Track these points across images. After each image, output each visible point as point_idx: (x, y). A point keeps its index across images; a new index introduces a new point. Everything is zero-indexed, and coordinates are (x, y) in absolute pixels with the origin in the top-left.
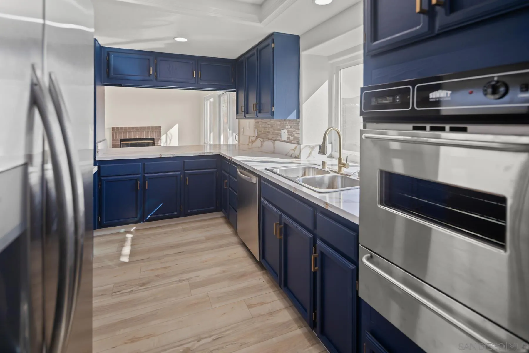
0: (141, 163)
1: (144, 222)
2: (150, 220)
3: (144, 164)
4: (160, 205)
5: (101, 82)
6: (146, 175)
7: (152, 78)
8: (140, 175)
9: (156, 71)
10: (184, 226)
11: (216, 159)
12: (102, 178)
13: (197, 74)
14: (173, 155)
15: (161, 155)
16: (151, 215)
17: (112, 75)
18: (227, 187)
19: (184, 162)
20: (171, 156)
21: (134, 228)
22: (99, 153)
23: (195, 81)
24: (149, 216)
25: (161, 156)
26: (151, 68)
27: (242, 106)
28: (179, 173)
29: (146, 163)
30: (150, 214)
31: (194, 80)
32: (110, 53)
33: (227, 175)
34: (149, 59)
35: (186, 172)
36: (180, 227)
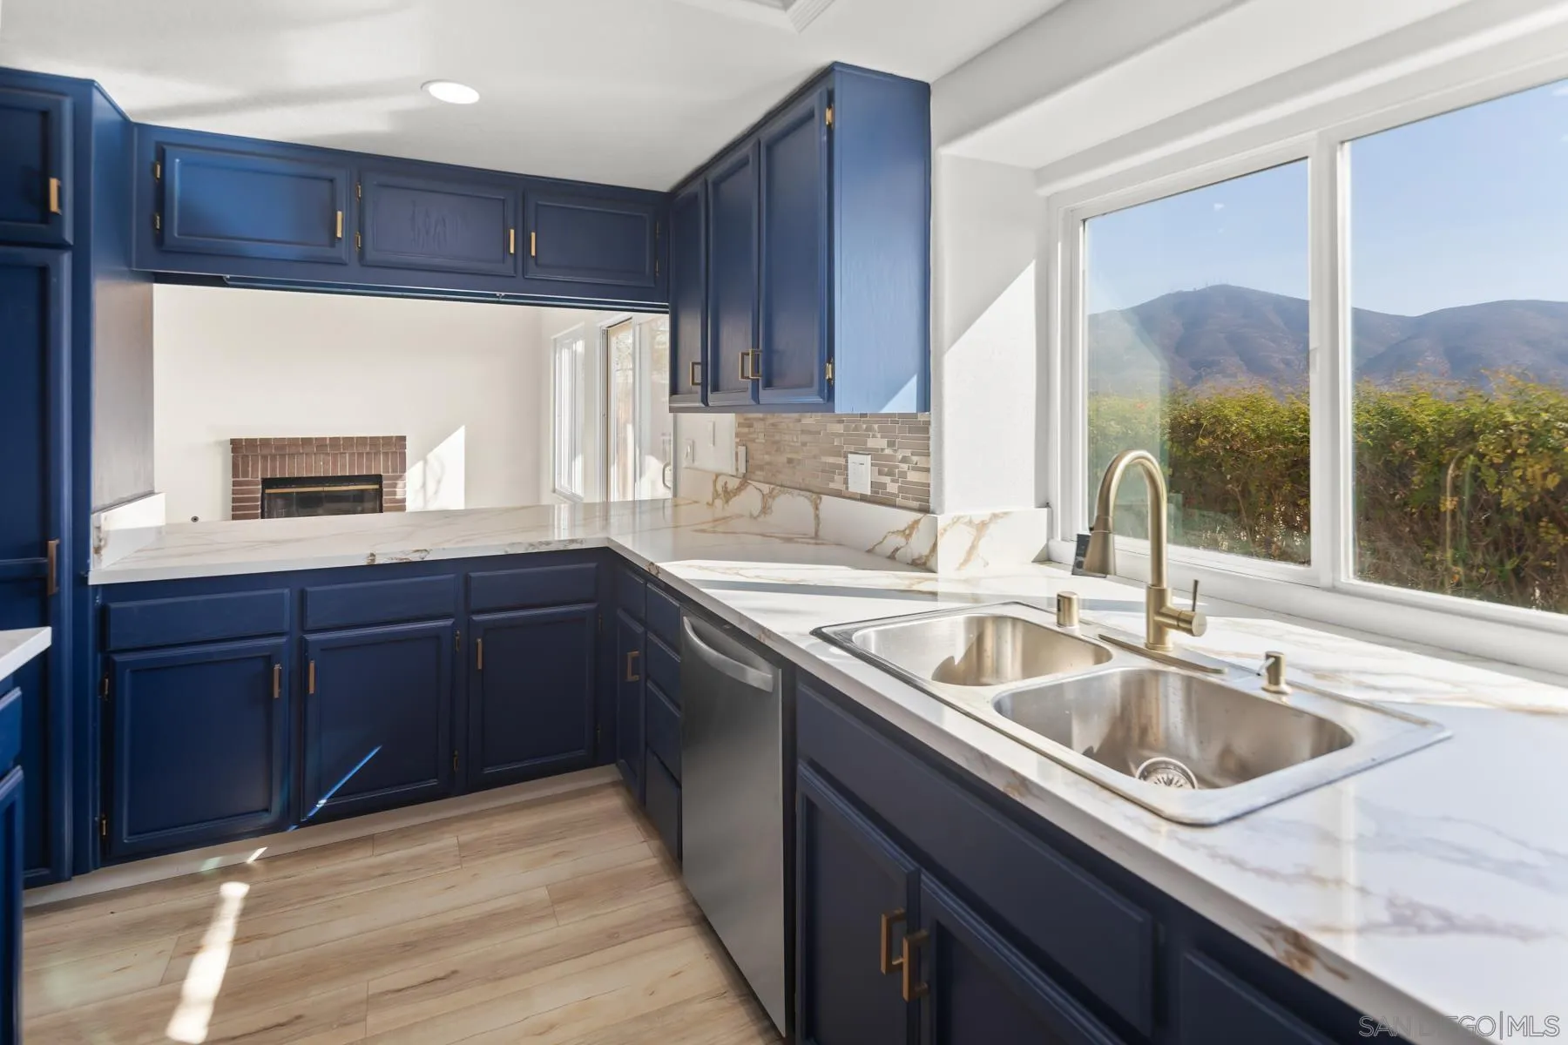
0: (286, 591)
1: (301, 825)
2: (327, 816)
3: (303, 595)
4: (372, 750)
5: (129, 265)
6: (311, 637)
7: (341, 252)
8: (283, 640)
9: (359, 224)
10: (469, 833)
11: (593, 565)
12: (118, 658)
13: (524, 242)
14: (423, 554)
15: (372, 555)
16: (328, 796)
17: (176, 235)
18: (636, 677)
19: (467, 579)
20: (416, 558)
21: (260, 851)
22: (103, 552)
23: (515, 272)
24: (322, 802)
25: (373, 560)
26: (339, 214)
27: (694, 364)
28: (449, 622)
29: (309, 589)
30: (327, 793)
31: (510, 261)
32: (169, 150)
33: (639, 629)
34: (331, 181)
35: (476, 618)
36: (449, 840)
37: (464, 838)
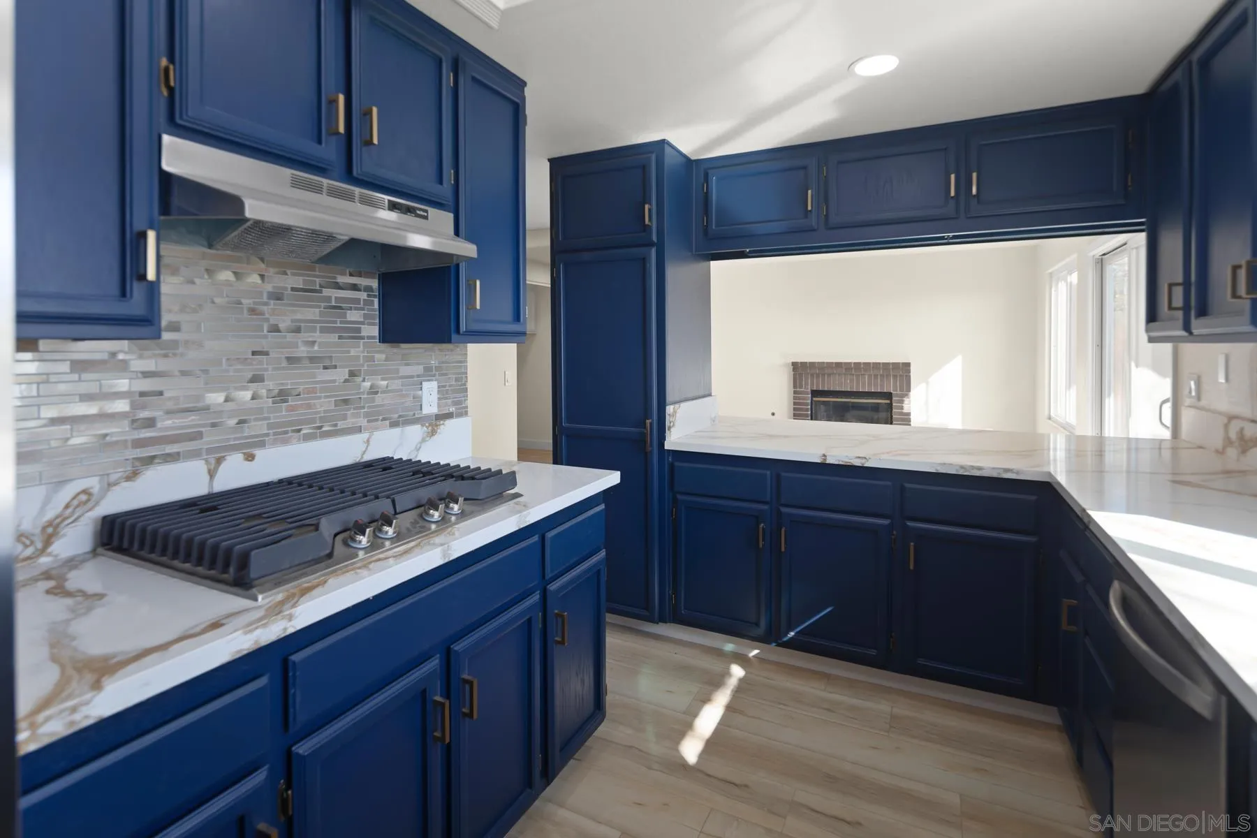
0: (768, 473)
1: (779, 645)
2: (790, 645)
3: (778, 476)
4: (825, 609)
5: (692, 251)
6: (784, 510)
7: (813, 221)
8: (766, 507)
9: (824, 197)
10: (903, 709)
11: (1034, 498)
12: (679, 497)
13: (964, 184)
14: (863, 461)
15: (824, 455)
16: (798, 629)
17: (714, 227)
18: (1073, 628)
19: (903, 489)
20: (857, 463)
21: (756, 652)
22: (672, 430)
23: (957, 210)
24: (792, 634)
25: (825, 460)
26: (810, 192)
27: (1171, 286)
28: (886, 522)
29: (783, 474)
30: (796, 628)
31: (952, 204)
32: (710, 172)
33: (1079, 578)
34: (805, 168)
35: (909, 523)
36: (883, 706)
37: (896, 711)
